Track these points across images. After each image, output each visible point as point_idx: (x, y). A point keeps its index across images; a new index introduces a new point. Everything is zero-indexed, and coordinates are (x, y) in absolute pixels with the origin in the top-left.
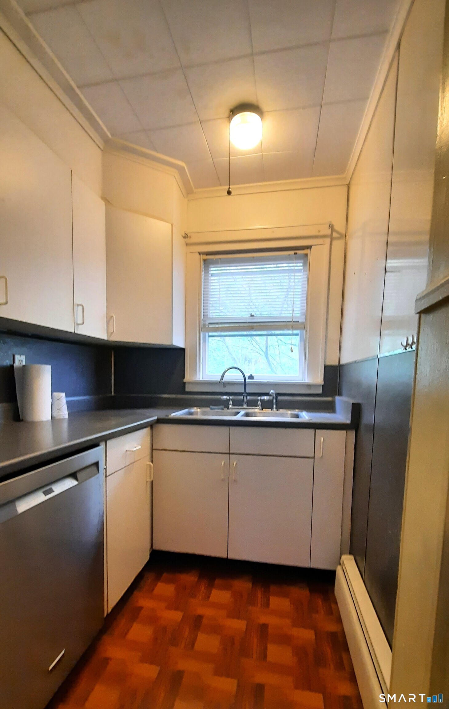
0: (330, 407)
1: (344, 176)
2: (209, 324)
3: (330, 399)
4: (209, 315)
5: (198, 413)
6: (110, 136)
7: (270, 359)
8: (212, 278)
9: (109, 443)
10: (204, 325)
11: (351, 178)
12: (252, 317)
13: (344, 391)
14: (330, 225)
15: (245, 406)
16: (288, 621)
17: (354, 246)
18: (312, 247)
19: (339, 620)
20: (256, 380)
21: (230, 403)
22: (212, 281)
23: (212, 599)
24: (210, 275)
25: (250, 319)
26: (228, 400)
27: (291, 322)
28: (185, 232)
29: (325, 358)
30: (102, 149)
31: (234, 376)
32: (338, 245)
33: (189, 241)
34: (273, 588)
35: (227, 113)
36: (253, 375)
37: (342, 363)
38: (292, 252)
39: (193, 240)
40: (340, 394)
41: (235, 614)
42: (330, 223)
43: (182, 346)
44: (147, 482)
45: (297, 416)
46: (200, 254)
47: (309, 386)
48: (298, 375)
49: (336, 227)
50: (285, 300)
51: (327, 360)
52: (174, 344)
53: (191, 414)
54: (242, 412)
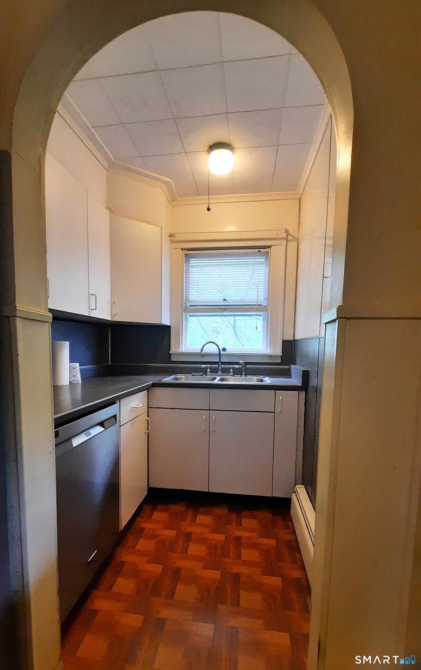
0: (287, 374)
1: (296, 192)
2: (190, 306)
3: (287, 367)
4: (189, 299)
5: (183, 379)
6: (113, 159)
7: (237, 331)
8: (192, 269)
9: (122, 401)
10: (186, 307)
11: (302, 193)
12: (225, 301)
13: (298, 361)
14: (285, 230)
15: (220, 373)
16: (256, 535)
17: (304, 247)
18: (272, 246)
19: (294, 533)
20: (228, 351)
21: (208, 370)
22: (191, 272)
23: (198, 521)
24: (190, 267)
25: (223, 302)
26: (206, 368)
27: (256, 305)
28: (170, 232)
29: (283, 335)
30: (107, 169)
31: (211, 349)
32: (292, 246)
33: (173, 239)
34: (244, 513)
35: (207, 148)
36: (226, 348)
37: (296, 338)
38: (257, 250)
39: (177, 238)
40: (295, 364)
41: (216, 531)
42: (285, 229)
43: (169, 324)
44: (145, 432)
45: (262, 381)
46: (182, 249)
47: (270, 356)
48: (261, 348)
49: (290, 232)
50: (251, 281)
51: (285, 336)
52: (162, 323)
53: (177, 379)
54: (218, 378)
